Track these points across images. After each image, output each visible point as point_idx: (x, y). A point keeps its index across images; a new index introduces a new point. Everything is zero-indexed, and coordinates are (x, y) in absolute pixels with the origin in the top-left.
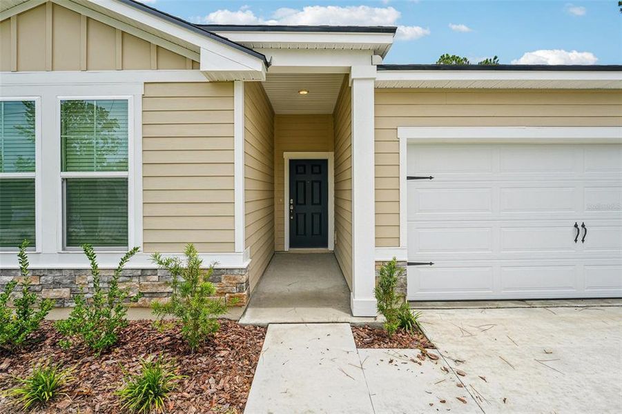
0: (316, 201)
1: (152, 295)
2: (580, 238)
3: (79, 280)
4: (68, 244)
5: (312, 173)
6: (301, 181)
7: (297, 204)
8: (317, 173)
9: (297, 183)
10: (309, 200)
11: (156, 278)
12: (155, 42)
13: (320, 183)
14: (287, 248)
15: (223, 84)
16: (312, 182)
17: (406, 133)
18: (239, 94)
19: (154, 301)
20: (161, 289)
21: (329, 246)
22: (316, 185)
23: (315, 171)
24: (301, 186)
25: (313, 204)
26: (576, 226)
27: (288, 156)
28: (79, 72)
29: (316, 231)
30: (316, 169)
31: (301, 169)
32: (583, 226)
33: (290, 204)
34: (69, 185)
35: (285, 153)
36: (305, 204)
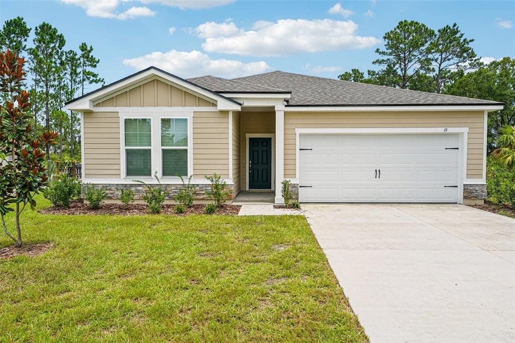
0: (264, 162)
1: (197, 194)
2: (378, 176)
3: (168, 189)
4: (163, 175)
5: (263, 146)
6: (256, 151)
7: (253, 164)
8: (265, 146)
9: (253, 151)
10: (260, 161)
11: (198, 188)
12: (197, 96)
13: (267, 151)
14: (247, 189)
15: (224, 113)
16: (263, 151)
17: (298, 131)
18: (231, 116)
19: (198, 197)
20: (200, 192)
21: (272, 188)
22: (265, 153)
23: (264, 144)
24: (256, 153)
25: (262, 164)
26: (376, 171)
27: (249, 136)
28: (168, 107)
29: (265, 180)
30: (265, 144)
31: (256, 144)
32: (379, 171)
33: (249, 164)
34: (164, 151)
35: (247, 134)
36: (258, 164)
